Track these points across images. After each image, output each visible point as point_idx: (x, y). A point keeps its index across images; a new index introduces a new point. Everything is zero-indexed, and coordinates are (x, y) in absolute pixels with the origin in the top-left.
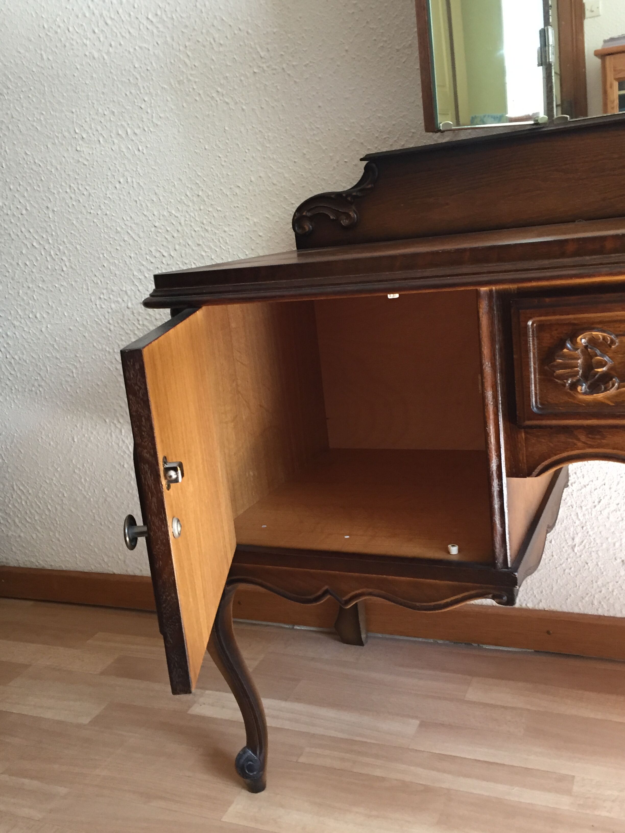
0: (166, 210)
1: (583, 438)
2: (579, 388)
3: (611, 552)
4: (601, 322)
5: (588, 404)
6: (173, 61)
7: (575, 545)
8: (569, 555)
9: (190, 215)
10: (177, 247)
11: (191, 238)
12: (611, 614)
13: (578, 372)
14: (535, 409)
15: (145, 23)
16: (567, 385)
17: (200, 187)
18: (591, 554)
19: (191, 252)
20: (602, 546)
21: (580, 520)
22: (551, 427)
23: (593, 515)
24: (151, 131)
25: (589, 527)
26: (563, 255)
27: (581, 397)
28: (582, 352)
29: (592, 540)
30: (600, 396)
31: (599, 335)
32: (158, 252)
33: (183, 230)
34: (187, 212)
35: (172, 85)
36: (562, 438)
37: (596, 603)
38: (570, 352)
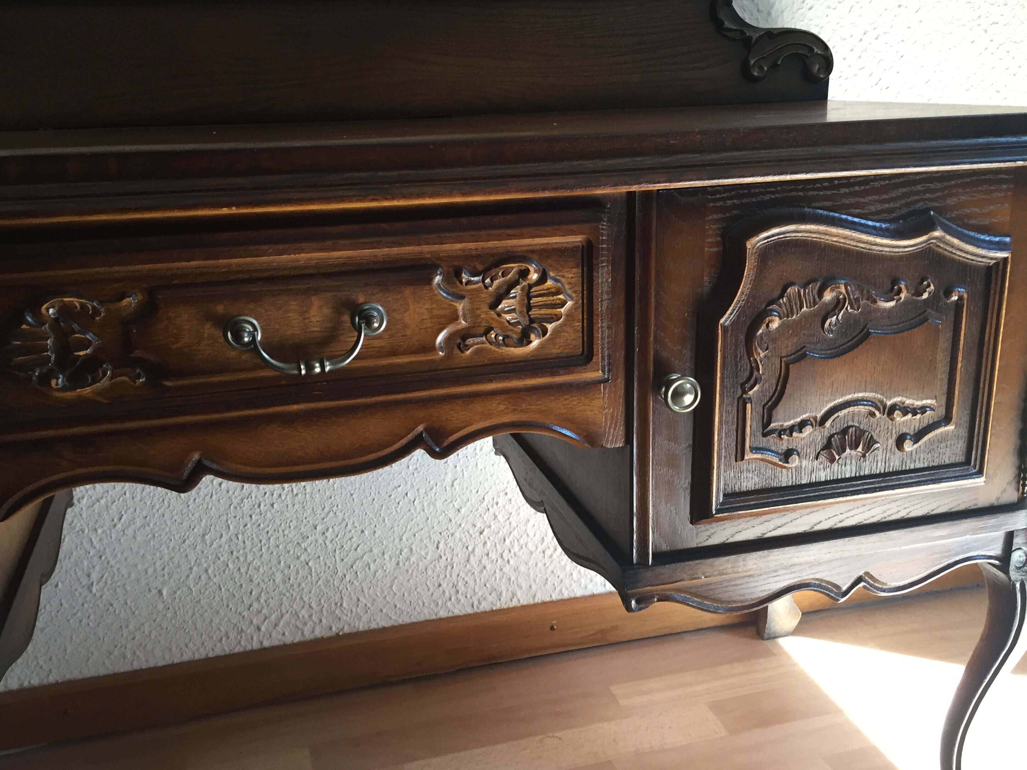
2: (53, 382)
3: (143, 583)
4: (77, 282)
5: (70, 404)
13: (49, 357)
16: (34, 378)
18: (115, 590)
20: (129, 577)
23: (114, 538)
25: (109, 555)
27: (57, 394)
28: (50, 327)
30: (86, 391)
31: (75, 302)
37: (129, 655)
38: (33, 329)
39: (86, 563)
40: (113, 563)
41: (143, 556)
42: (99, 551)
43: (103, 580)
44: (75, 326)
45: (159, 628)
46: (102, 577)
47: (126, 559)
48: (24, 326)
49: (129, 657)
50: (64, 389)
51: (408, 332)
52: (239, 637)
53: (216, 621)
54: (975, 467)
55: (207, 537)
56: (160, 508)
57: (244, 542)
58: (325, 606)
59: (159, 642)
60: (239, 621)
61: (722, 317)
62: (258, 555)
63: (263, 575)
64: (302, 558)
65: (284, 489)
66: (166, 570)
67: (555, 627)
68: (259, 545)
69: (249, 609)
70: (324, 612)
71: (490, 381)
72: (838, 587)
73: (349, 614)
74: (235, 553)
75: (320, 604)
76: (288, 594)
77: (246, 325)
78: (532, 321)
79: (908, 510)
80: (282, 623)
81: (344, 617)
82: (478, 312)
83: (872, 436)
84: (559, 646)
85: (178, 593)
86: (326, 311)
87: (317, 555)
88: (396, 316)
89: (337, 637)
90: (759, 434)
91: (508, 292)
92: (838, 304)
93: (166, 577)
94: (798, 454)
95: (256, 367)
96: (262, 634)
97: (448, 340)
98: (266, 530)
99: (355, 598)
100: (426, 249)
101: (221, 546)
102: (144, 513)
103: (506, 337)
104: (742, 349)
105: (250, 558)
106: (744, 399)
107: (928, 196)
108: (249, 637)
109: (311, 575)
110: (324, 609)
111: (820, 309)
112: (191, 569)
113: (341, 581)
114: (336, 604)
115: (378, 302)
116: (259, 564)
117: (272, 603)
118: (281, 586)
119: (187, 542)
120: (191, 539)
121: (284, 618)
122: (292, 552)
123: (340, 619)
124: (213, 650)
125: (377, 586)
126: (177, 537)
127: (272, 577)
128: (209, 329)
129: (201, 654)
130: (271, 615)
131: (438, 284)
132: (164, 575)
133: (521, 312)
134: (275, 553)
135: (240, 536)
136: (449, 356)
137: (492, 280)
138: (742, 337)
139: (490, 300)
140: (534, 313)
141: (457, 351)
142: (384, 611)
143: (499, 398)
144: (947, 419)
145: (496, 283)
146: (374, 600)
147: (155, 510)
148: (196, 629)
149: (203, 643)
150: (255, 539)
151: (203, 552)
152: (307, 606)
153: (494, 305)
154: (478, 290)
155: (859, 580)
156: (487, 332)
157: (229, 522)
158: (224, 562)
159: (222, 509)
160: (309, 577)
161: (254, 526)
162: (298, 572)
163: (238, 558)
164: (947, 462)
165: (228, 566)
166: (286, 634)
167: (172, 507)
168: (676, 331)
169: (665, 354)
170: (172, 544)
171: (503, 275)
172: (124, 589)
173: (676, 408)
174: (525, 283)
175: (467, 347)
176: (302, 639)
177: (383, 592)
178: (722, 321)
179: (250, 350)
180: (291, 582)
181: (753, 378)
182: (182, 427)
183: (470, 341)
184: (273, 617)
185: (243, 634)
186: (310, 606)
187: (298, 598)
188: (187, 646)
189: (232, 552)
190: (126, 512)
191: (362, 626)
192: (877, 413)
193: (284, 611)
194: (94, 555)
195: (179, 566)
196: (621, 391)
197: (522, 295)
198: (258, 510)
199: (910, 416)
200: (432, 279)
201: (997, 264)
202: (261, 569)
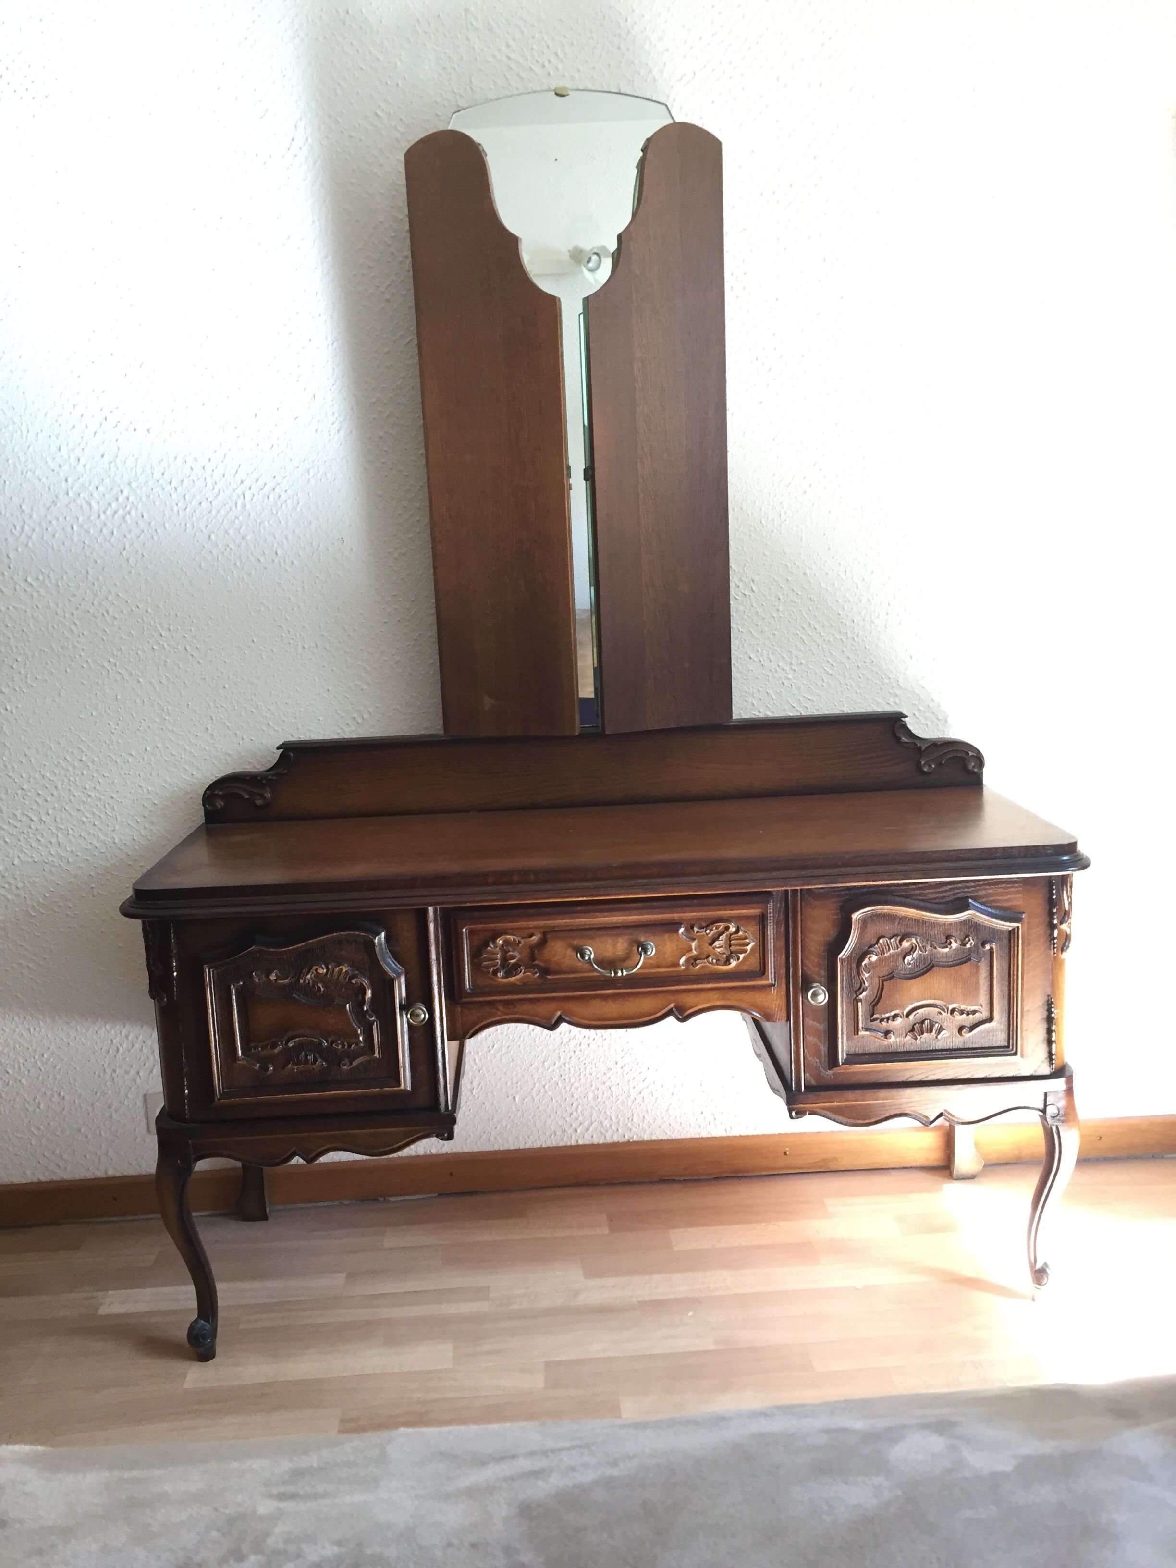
0: (38, 773)
1: (501, 1008)
2: (499, 974)
3: (504, 1091)
4: (512, 929)
5: (505, 985)
6: (56, 626)
7: (473, 1088)
8: (468, 1098)
9: (69, 780)
10: (50, 812)
11: (69, 803)
12: (506, 1147)
13: (498, 962)
14: (469, 991)
15: (22, 585)
16: (491, 972)
17: (83, 751)
18: (487, 1094)
19: (68, 817)
20: (496, 1086)
21: (477, 1064)
22: (480, 1002)
23: (488, 1059)
24: (23, 692)
25: (485, 1071)
26: (486, 884)
27: (500, 980)
28: (500, 949)
29: (488, 1082)
30: (512, 979)
31: (511, 938)
32: (25, 816)
33: (59, 794)
34: (66, 776)
35: (53, 650)
36: (487, 1009)
37: (492, 1139)
38: (492, 950)
39: (470, 1074)
40: (486, 1075)
41: (505, 1073)
42: (479, 1066)
43: (480, 1086)
44: (511, 949)
45: (512, 1123)
46: (479, 1085)
47: (495, 1074)
48: (489, 948)
49: (492, 1140)
50: (503, 977)
51: (666, 956)
52: (563, 1135)
53: (549, 1122)
54: (1012, 1049)
55: (546, 1063)
56: (518, 1041)
57: (569, 1069)
58: (621, 1119)
59: (512, 1132)
60: (563, 1124)
61: (840, 954)
62: (578, 1079)
63: (580, 1093)
64: (607, 1084)
65: (597, 1035)
66: (519, 1083)
67: (788, 1153)
68: (579, 1072)
69: (570, 1116)
70: (620, 1123)
71: (709, 983)
72: (927, 1117)
73: (637, 1127)
74: (563, 1076)
75: (617, 1118)
76: (596, 1109)
77: (587, 951)
78: (732, 953)
79: (972, 1073)
80: (591, 1129)
81: (634, 1129)
82: (703, 947)
83: (941, 1026)
84: (792, 1168)
85: (526, 1100)
86: (626, 945)
87: (617, 1083)
88: (661, 948)
89: (629, 1143)
90: (869, 1020)
91: (719, 938)
92: (912, 949)
93: (519, 1088)
94: (894, 1034)
95: (591, 971)
96: (578, 1134)
97: (687, 961)
98: (584, 1062)
99: (642, 1117)
100: (676, 916)
101: (554, 1071)
102: (508, 1045)
103: (717, 960)
104: (854, 972)
105: (572, 1080)
106: (857, 1000)
107: (966, 890)
108: (570, 1136)
109: (612, 1096)
110: (620, 1122)
111: (902, 950)
112: (535, 1084)
113: (633, 1103)
114: (629, 1119)
115: (651, 941)
116: (578, 1085)
117: (586, 1113)
118: (592, 1102)
119: (533, 1066)
120: (536, 1064)
121: (593, 1125)
122: (600, 1079)
123: (631, 1130)
124: (545, 1142)
125: (657, 1109)
126: (527, 1062)
127: (586, 1096)
128: (570, 952)
129: (537, 1145)
130: (584, 1122)
131: (682, 933)
132: (517, 1087)
133: (726, 948)
134: (589, 1078)
135: (567, 1065)
136: (687, 969)
137: (710, 931)
138: (854, 965)
139: (710, 941)
140: (732, 948)
141: (691, 966)
142: (662, 1127)
143: (715, 992)
144: (991, 1019)
145: (712, 933)
146: (655, 1119)
147: (514, 1043)
148: (535, 1126)
149: (539, 1137)
150: (577, 1068)
151: (542, 1073)
152: (609, 1118)
153: (711, 944)
154: (704, 935)
155: (941, 1115)
156: (707, 957)
157: (560, 1055)
158: (555, 1081)
159: (556, 1045)
160: (611, 1097)
161: (577, 1059)
162: (603, 1094)
163: (565, 1079)
164: (995, 1045)
165: (558, 1084)
166: (594, 1136)
167: (525, 1042)
168: (815, 960)
169: (809, 972)
170: (523, 1067)
171: (716, 929)
172: (492, 1093)
173: (813, 1002)
174: (728, 933)
175: (697, 965)
176: (605, 1142)
177: (661, 1114)
178: (840, 956)
179: (588, 963)
180: (599, 1100)
181: (862, 989)
182: (554, 999)
183: (698, 962)
184: (586, 1124)
185: (566, 1134)
186: (611, 1119)
187: (603, 1112)
188: (529, 1137)
189: (561, 1076)
190: (497, 1043)
191: (646, 1137)
192: (942, 1012)
193: (593, 1120)
194: (476, 1070)
195: (527, 1081)
196: (784, 993)
197: (726, 939)
198: (579, 1048)
199: (964, 1015)
200: (678, 930)
201: (1014, 929)
202: (579, 1089)
